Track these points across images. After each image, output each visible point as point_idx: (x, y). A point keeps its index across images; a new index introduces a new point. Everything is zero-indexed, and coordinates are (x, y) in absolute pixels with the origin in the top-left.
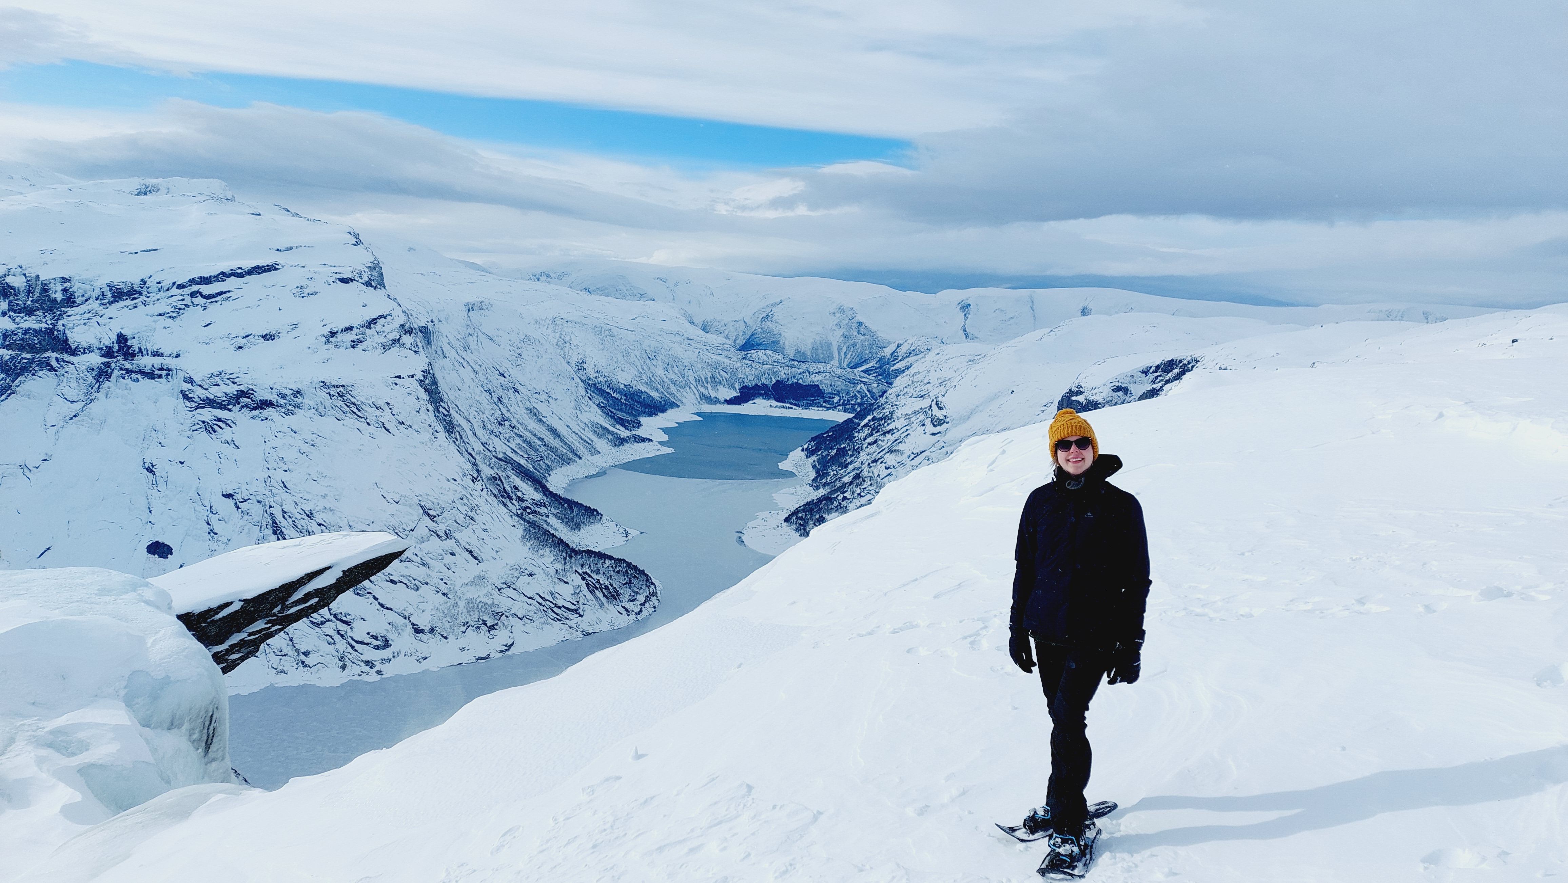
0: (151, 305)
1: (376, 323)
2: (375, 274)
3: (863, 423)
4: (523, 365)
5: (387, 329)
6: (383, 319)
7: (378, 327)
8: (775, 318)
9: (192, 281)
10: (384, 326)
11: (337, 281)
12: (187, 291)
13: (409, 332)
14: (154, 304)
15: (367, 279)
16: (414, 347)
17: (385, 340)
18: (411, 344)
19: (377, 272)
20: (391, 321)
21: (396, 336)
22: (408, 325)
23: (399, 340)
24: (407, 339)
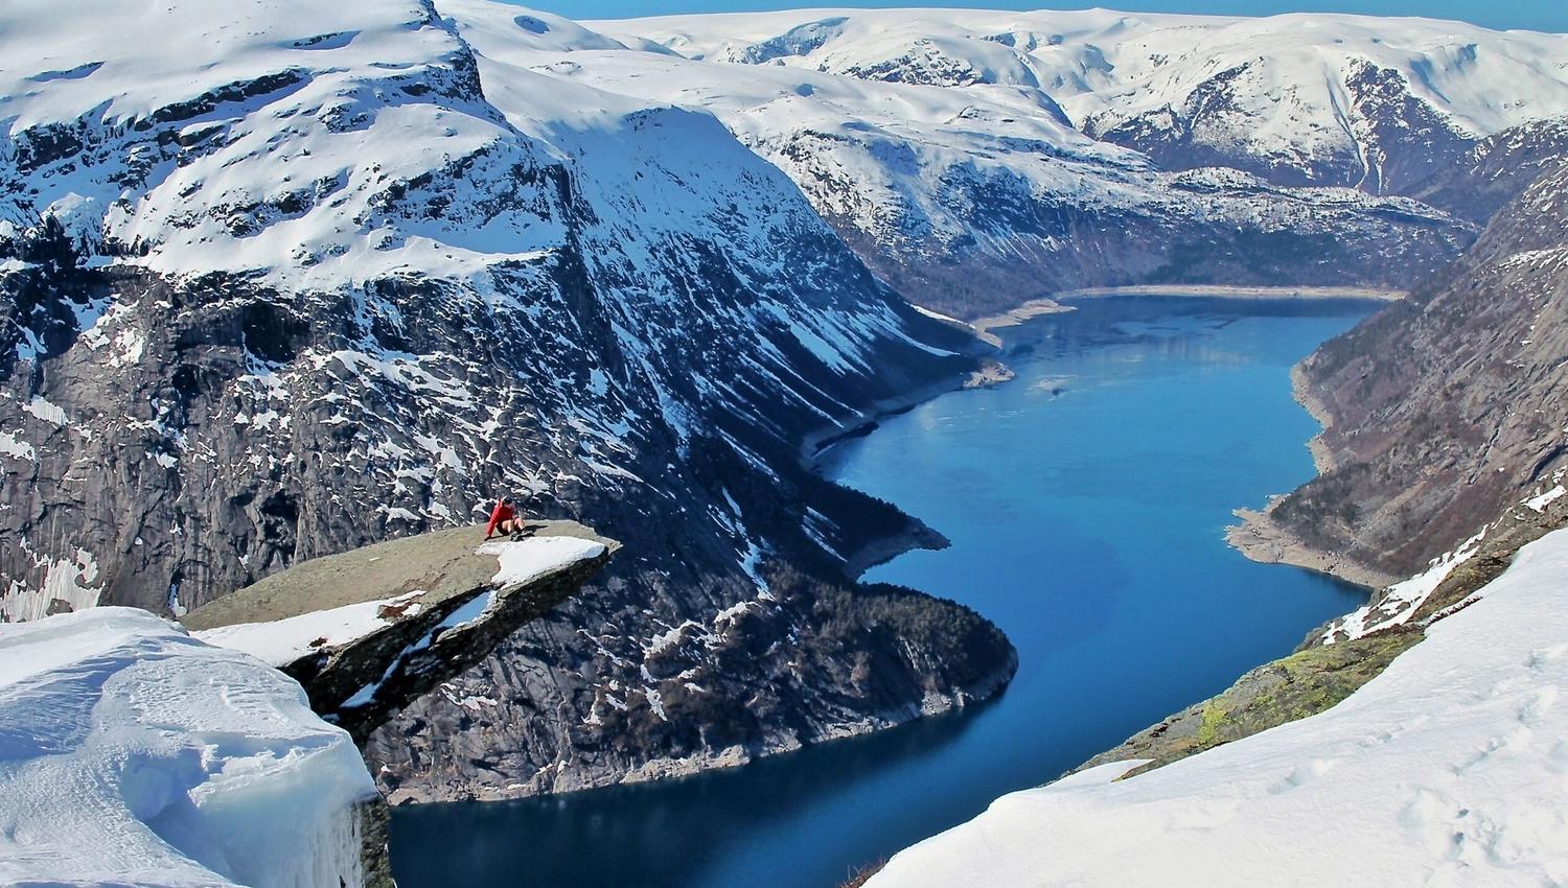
0: (97, 163)
1: (470, 166)
2: (465, 73)
3: (1429, 308)
4: (740, 227)
5: (489, 176)
6: (483, 156)
7: (476, 173)
8: (1235, 100)
9: (161, 115)
10: (484, 170)
11: (401, 92)
12: (152, 133)
13: (529, 178)
14: (101, 162)
15: (451, 85)
16: (540, 206)
17: (488, 197)
18: (535, 201)
19: (469, 69)
20: (497, 160)
21: (507, 186)
22: (526, 168)
23: (513, 193)
24: (527, 192)
